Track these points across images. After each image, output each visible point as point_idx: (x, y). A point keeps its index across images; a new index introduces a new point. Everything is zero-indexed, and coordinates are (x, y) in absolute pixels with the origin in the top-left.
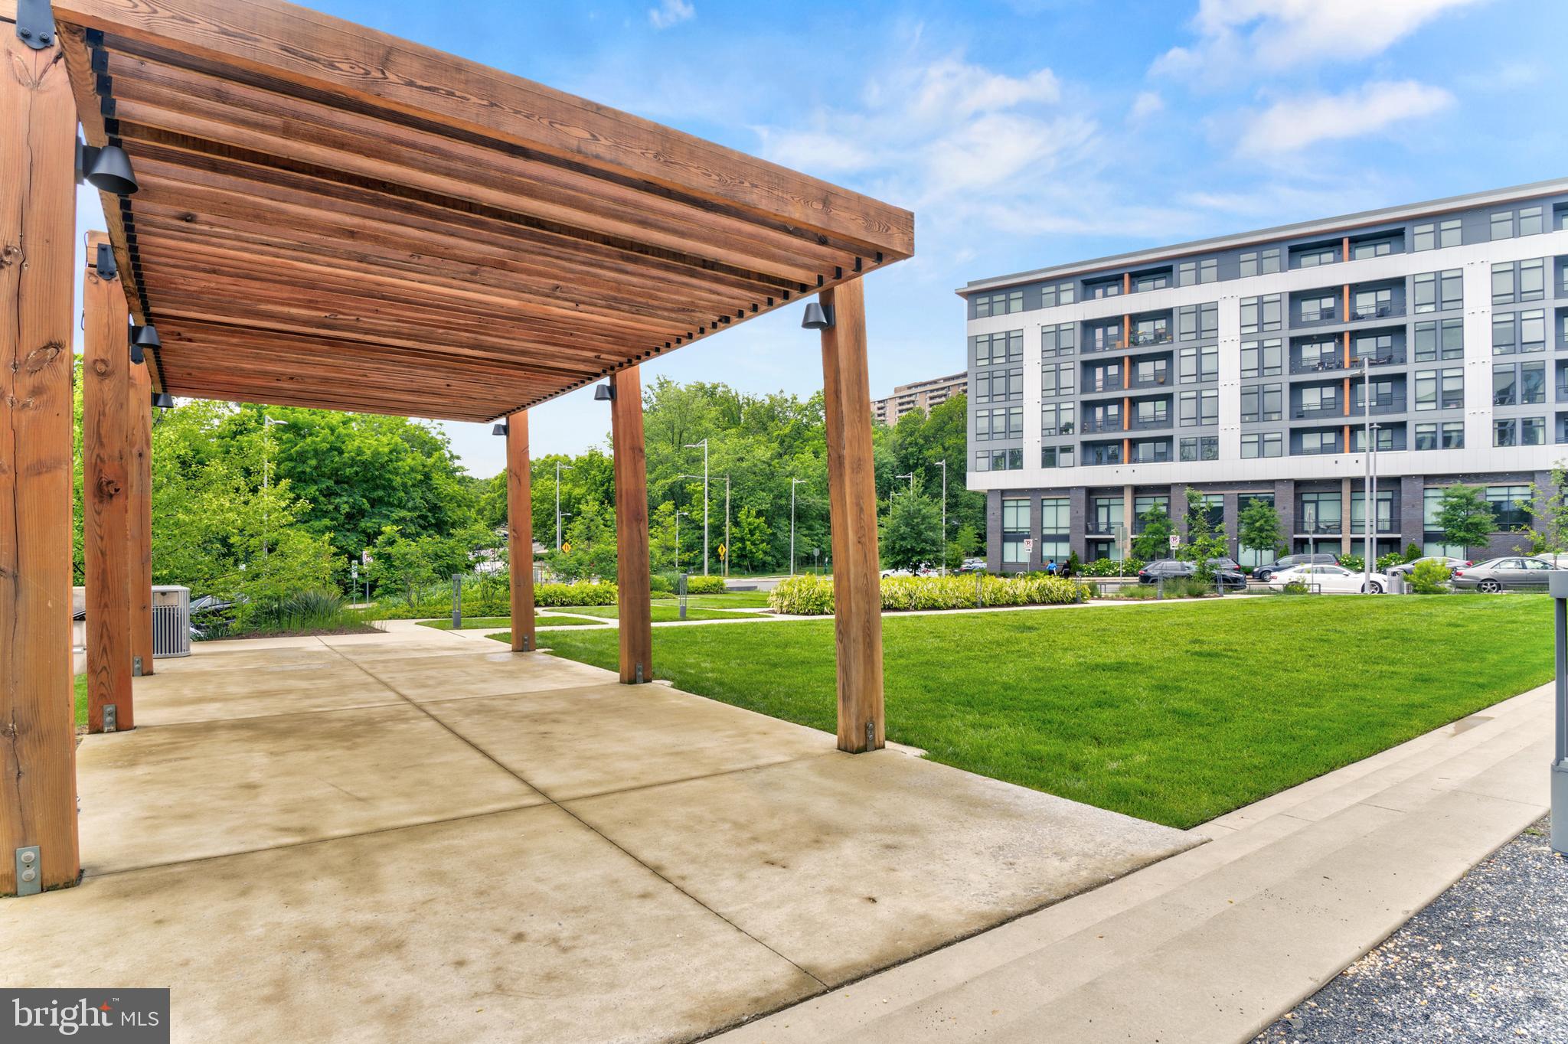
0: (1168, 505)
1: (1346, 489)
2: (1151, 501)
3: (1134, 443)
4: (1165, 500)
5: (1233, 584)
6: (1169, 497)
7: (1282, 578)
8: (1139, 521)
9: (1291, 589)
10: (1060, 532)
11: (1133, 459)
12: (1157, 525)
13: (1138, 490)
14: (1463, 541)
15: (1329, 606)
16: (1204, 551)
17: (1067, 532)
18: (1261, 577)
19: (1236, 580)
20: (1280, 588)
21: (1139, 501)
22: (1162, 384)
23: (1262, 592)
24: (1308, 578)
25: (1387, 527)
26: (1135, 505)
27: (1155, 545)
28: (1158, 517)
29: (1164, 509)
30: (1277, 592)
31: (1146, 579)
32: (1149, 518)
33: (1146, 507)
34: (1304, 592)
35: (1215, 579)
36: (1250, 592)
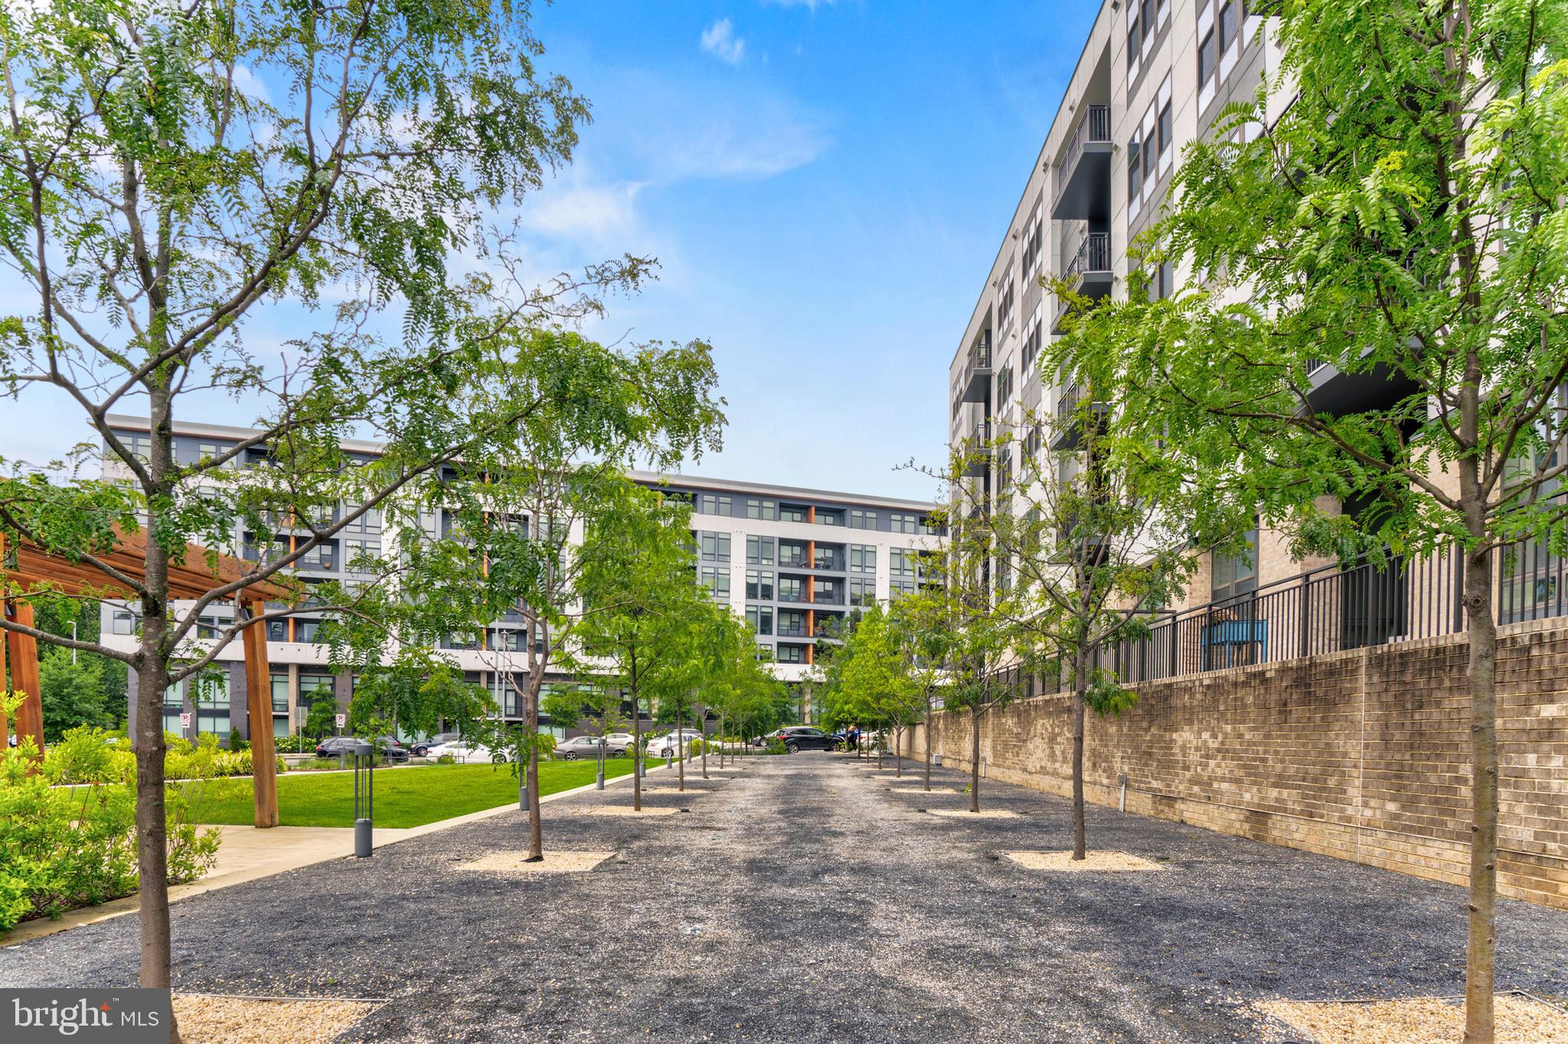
0: (333, 685)
1: (484, 679)
2: (316, 680)
3: (299, 623)
4: (330, 681)
5: (399, 757)
6: (334, 678)
7: (436, 752)
8: (304, 699)
9: (443, 760)
10: (219, 707)
11: (298, 639)
12: (324, 704)
13: (303, 669)
14: (561, 725)
15: (470, 769)
16: (376, 730)
17: (226, 707)
18: (417, 752)
19: (400, 754)
20: (435, 760)
21: (303, 679)
22: (328, 569)
23: (421, 763)
24: (455, 751)
25: (513, 712)
26: (299, 683)
27: (321, 724)
28: (324, 697)
29: (329, 688)
30: (432, 763)
31: (322, 754)
32: (315, 697)
33: (312, 686)
34: (452, 762)
35: (386, 754)
36: (412, 763)
